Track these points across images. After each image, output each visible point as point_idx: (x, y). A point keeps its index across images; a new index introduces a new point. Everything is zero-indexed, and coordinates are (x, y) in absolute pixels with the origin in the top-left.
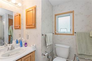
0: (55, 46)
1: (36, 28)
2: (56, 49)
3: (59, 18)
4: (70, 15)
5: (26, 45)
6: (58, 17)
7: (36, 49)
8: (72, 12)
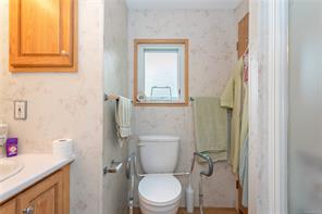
0: (139, 141)
1: (76, 71)
2: (142, 149)
3: (146, 54)
4: (177, 50)
5: (13, 149)
6: (145, 50)
7: (74, 156)
8: (184, 42)
